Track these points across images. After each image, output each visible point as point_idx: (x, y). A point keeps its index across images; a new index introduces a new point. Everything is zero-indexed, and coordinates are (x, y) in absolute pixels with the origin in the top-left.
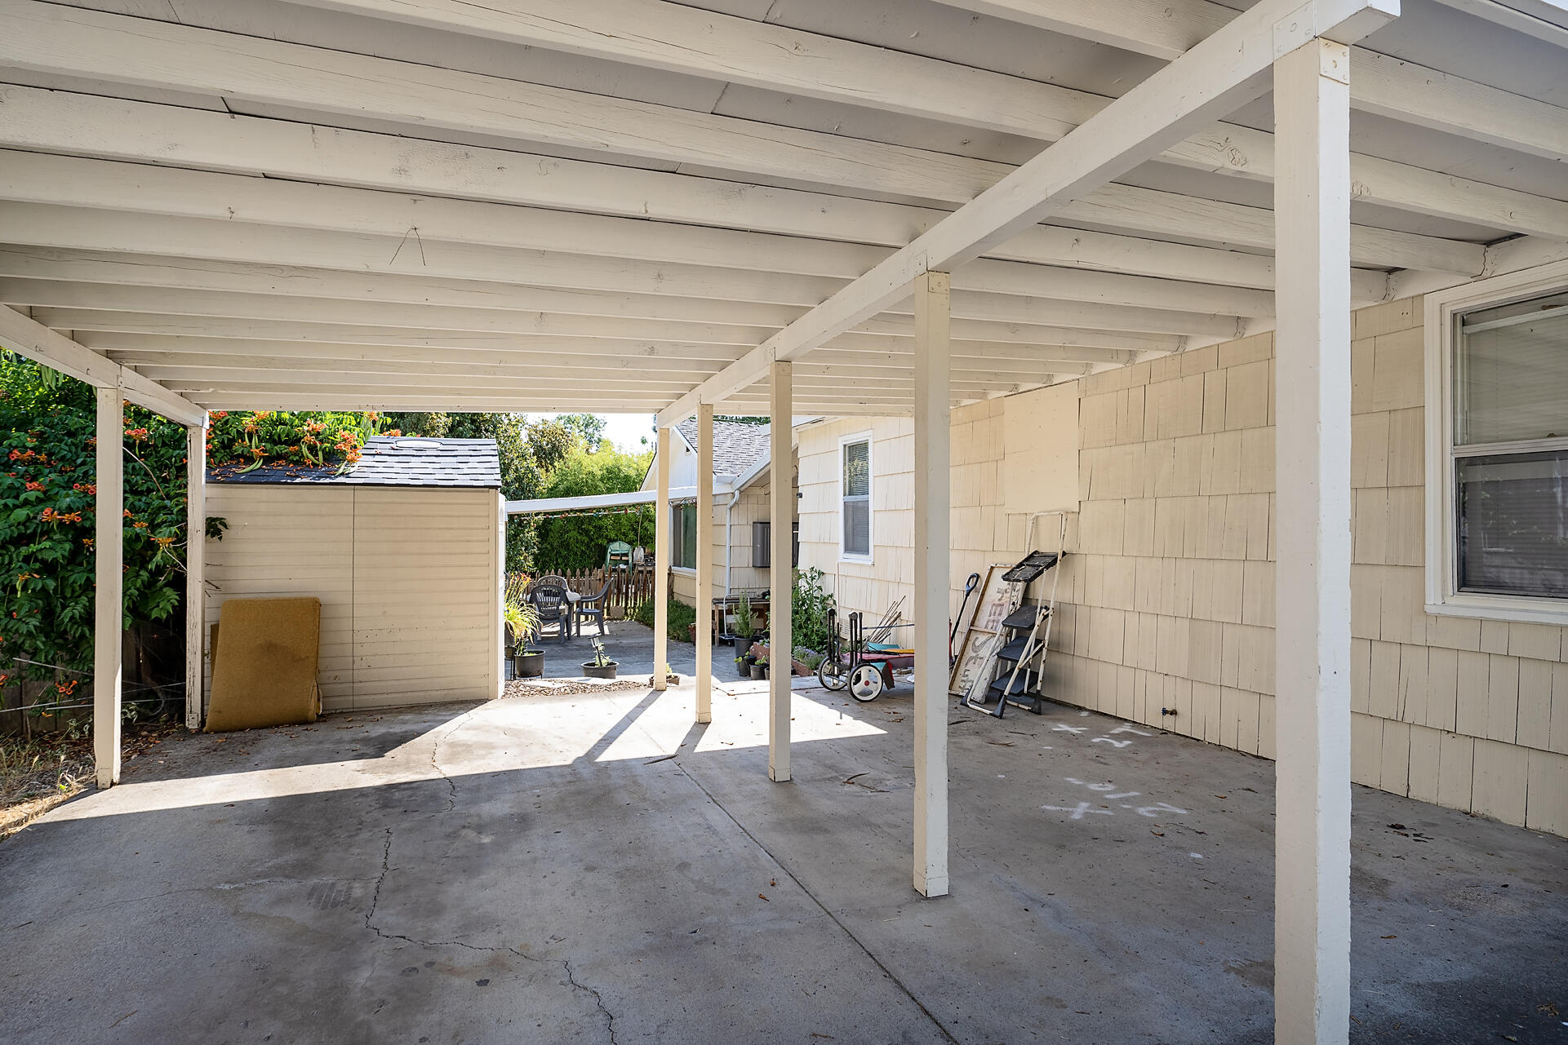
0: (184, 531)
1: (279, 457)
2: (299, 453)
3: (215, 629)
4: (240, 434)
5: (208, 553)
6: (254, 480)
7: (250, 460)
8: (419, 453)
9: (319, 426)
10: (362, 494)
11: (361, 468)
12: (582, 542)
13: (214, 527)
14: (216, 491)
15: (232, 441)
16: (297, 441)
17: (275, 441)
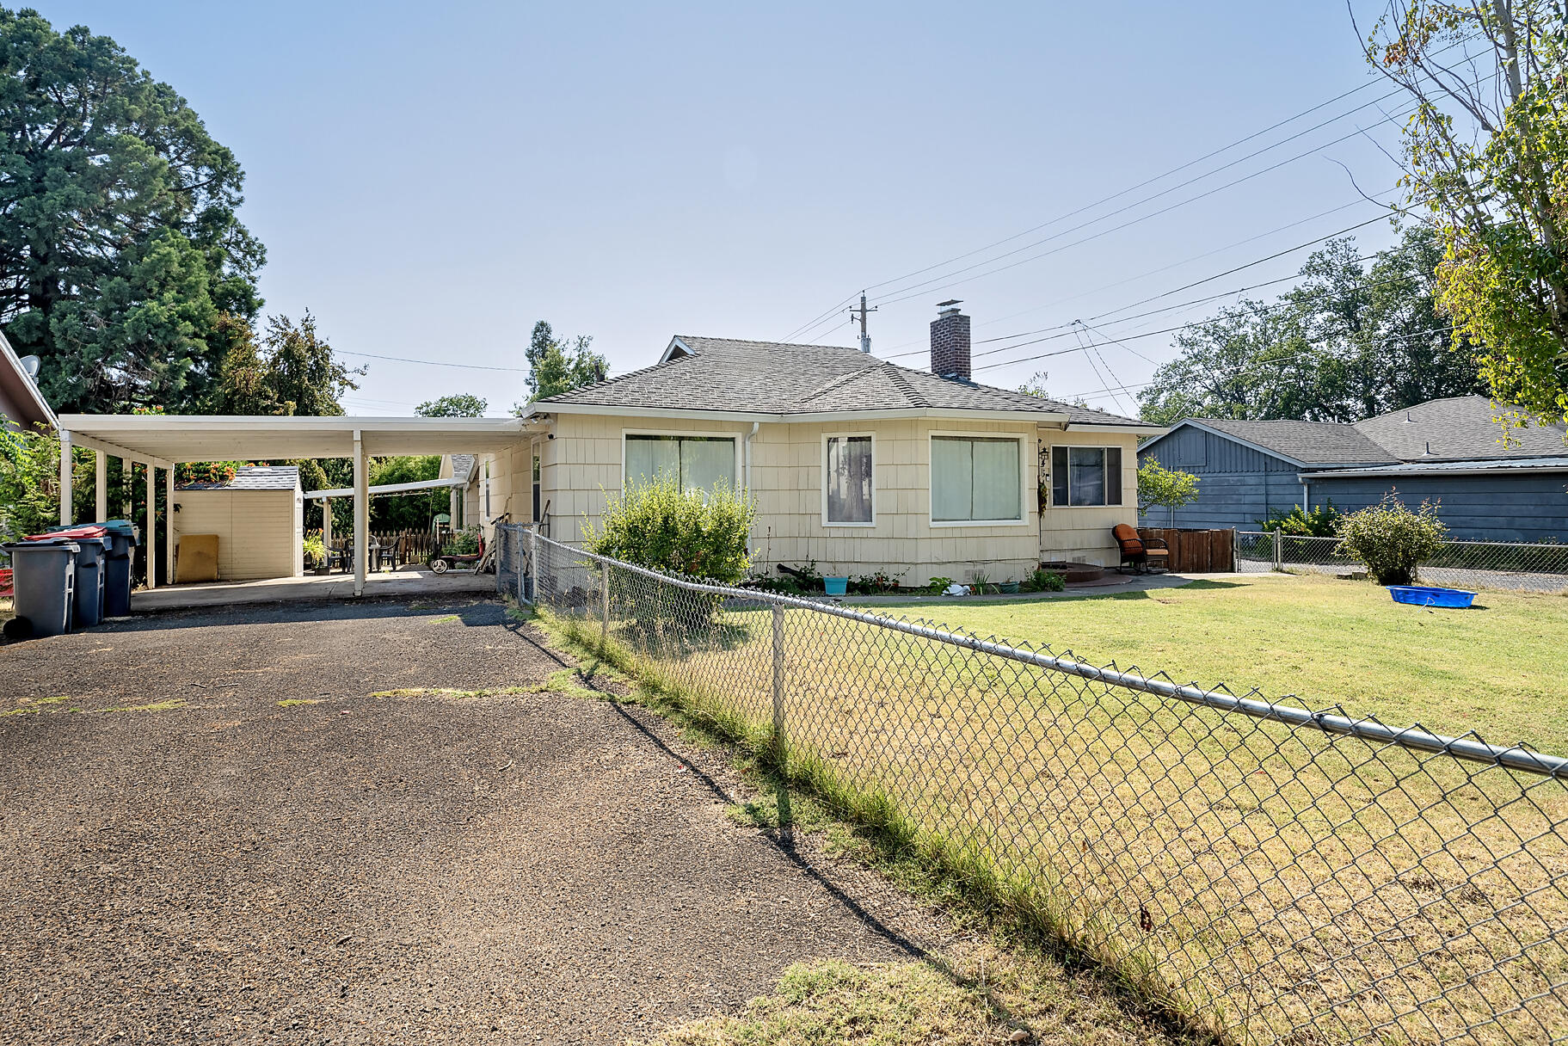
0: (166, 508)
1: (201, 478)
2: (209, 477)
3: (177, 547)
4: (185, 470)
5: (174, 518)
6: (191, 488)
7: (189, 480)
8: (261, 474)
9: (217, 465)
10: (234, 493)
11: (237, 482)
12: (415, 515)
13: (177, 507)
14: (178, 493)
15: (182, 473)
16: (208, 471)
17: (198, 472)
